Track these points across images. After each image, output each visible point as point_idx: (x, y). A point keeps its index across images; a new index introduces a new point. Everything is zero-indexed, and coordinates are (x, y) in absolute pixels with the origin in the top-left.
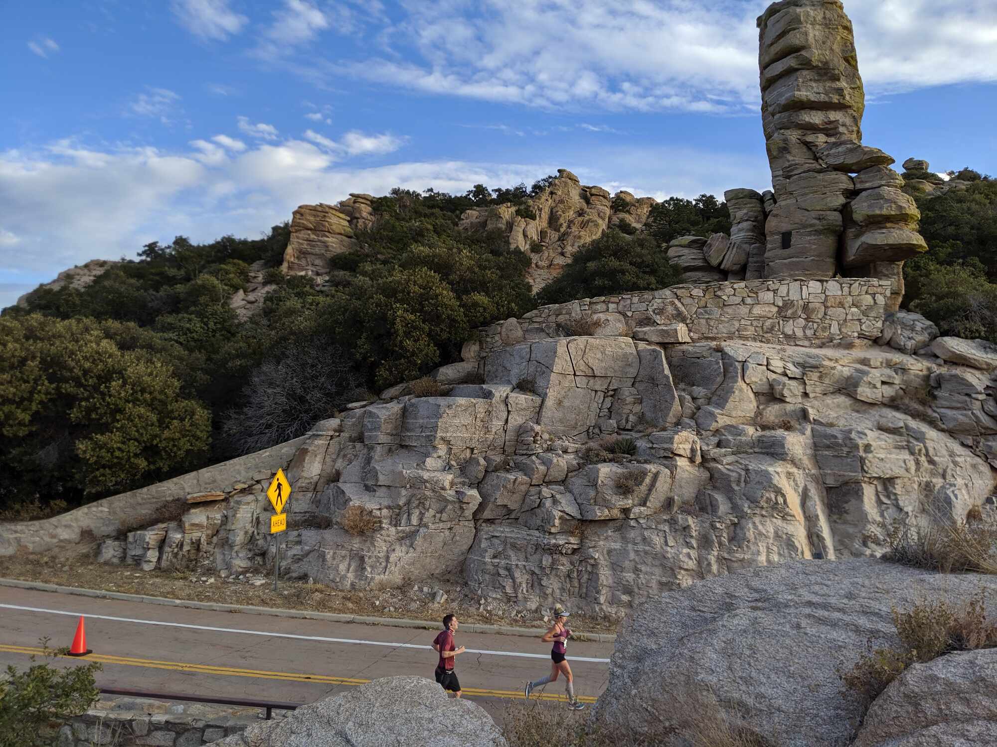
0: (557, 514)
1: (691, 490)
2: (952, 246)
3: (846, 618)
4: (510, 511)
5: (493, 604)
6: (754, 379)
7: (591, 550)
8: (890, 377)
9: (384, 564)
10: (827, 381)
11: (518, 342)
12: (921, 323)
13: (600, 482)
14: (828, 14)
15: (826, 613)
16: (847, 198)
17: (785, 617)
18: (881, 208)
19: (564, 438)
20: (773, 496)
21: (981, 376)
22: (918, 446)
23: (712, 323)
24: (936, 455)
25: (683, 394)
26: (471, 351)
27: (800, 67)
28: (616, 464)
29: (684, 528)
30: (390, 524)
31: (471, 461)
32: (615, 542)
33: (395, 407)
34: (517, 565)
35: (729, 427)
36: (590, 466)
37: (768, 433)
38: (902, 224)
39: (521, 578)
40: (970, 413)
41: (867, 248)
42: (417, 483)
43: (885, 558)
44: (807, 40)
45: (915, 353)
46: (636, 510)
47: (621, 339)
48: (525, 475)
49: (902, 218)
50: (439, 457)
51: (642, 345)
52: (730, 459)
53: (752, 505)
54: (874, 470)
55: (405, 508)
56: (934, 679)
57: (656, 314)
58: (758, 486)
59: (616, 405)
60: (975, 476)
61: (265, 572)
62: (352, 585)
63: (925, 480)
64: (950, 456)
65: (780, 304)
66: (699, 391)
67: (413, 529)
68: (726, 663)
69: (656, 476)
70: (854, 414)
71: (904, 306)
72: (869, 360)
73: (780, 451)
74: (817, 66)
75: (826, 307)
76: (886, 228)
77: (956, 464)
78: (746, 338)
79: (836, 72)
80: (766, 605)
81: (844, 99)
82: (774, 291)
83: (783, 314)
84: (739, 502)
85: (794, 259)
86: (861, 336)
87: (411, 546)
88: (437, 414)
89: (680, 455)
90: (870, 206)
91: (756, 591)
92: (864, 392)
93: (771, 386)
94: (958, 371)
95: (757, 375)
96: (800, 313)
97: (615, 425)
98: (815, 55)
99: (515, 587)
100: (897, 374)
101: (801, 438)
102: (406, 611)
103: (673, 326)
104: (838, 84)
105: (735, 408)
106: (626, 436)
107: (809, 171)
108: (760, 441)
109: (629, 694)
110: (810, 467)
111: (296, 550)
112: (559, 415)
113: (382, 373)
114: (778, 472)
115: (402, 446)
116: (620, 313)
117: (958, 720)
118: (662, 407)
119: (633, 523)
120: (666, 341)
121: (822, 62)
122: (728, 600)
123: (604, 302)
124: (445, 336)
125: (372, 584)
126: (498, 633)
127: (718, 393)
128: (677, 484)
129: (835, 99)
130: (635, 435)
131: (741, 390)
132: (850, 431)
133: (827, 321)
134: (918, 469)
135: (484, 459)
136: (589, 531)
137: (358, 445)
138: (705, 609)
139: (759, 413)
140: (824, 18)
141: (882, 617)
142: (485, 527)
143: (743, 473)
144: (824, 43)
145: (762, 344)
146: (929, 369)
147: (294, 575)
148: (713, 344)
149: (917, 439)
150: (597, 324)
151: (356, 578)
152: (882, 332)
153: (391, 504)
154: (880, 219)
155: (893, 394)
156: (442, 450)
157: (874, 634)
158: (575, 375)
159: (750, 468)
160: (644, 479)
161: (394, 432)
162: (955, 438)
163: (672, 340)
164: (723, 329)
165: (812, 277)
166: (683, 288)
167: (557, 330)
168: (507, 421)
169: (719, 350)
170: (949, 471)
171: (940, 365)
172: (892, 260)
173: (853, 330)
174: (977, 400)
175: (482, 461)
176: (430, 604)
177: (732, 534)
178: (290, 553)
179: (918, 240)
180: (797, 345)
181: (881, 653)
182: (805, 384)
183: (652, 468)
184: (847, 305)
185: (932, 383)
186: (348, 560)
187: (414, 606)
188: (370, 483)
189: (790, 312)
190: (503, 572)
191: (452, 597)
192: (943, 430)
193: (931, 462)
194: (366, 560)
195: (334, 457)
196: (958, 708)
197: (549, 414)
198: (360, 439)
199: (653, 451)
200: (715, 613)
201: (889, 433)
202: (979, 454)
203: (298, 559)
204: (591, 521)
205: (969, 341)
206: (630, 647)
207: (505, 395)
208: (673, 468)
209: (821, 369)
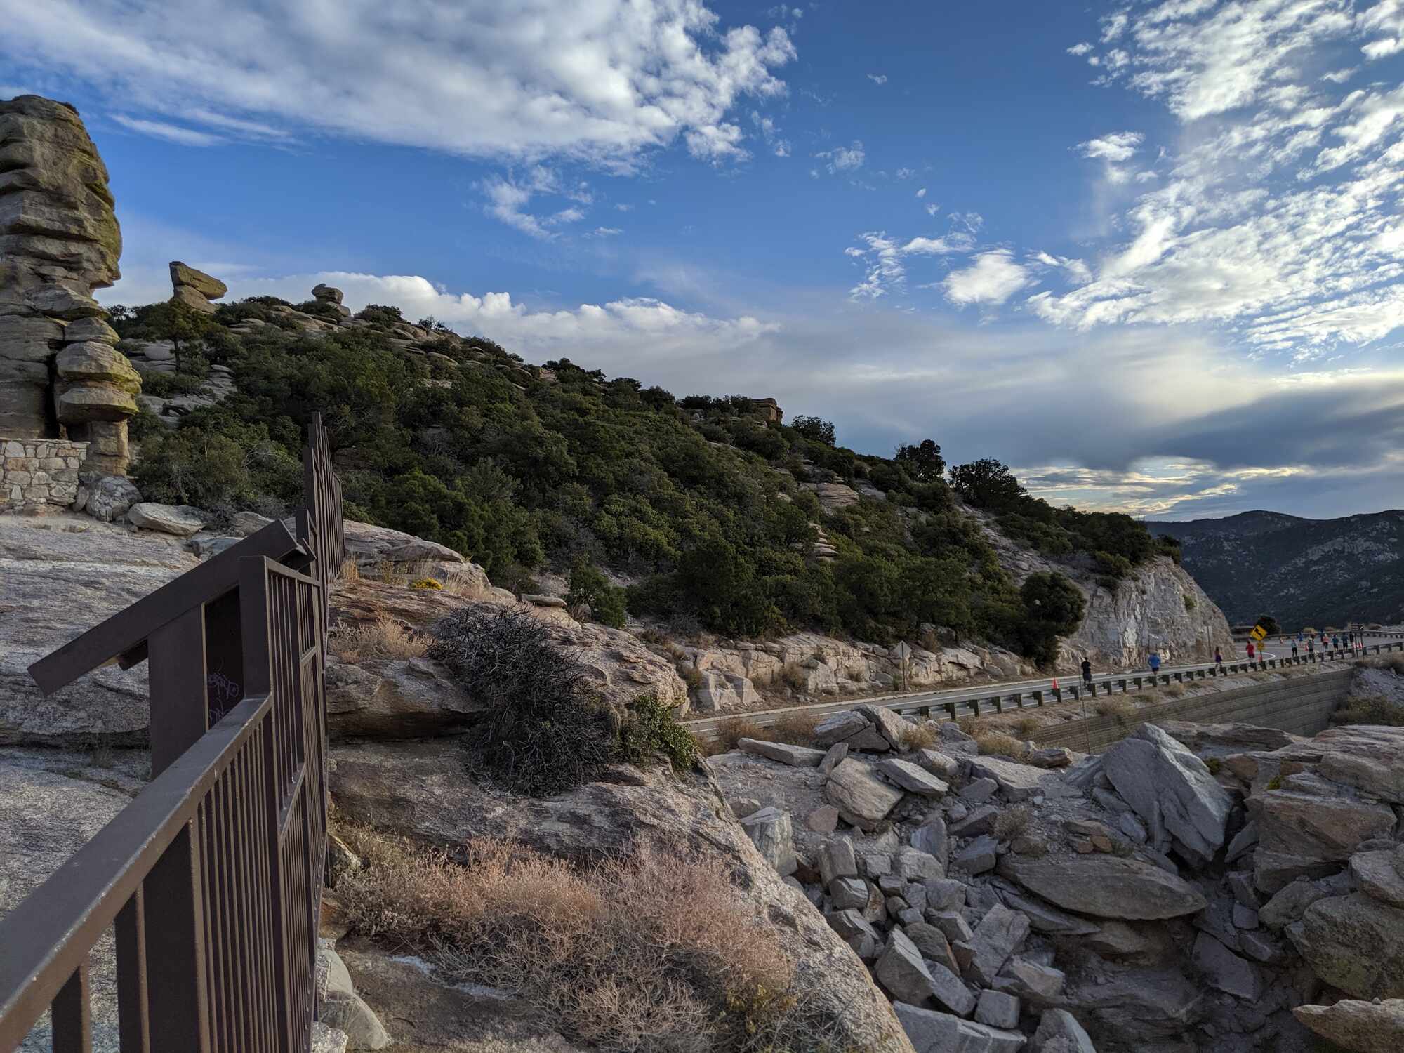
12: (124, 488)
14: (61, 132)
16: (52, 348)
18: (80, 365)
27: (24, 186)
38: (107, 383)
44: (32, 157)
45: (114, 521)
49: (104, 377)
74: (47, 190)
75: (6, 470)
76: (87, 386)
79: (73, 200)
81: (86, 231)
90: (70, 362)
98: (44, 176)
104: (77, 214)
107: (13, 313)
121: (53, 186)
129: (74, 230)
133: (6, 486)
140: (56, 136)
144: (55, 164)
152: (75, 497)
154: (80, 376)
172: (110, 420)
173: (39, 496)
179: (128, 402)
184: (32, 469)
205: (172, 508)
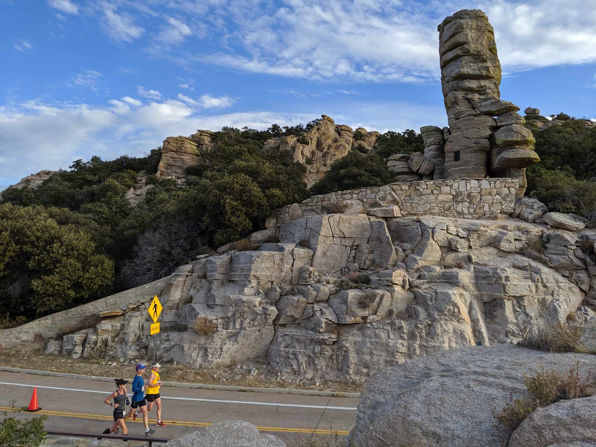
0: (323, 320)
1: (403, 305)
2: (554, 159)
3: (496, 381)
4: (295, 319)
5: (286, 376)
6: (439, 238)
7: (344, 342)
8: (519, 236)
9: (219, 352)
10: (482, 239)
11: (299, 218)
12: (537, 204)
13: (349, 301)
14: (479, 24)
15: (485, 378)
16: (492, 131)
17: (461, 381)
18: (512, 137)
19: (327, 274)
20: (452, 308)
21: (573, 235)
22: (537, 277)
23: (414, 206)
24: (548, 282)
25: (397, 247)
26: (271, 223)
27: (463, 54)
28: (358, 290)
29: (399, 328)
30: (223, 328)
31: (272, 289)
32: (358, 337)
33: (225, 258)
34: (300, 352)
35: (424, 267)
36: (343, 291)
37: (448, 270)
38: (525, 146)
39: (302, 359)
40: (567, 257)
41: (503, 161)
42: (239, 303)
43: (519, 345)
44: (467, 38)
45: (534, 222)
46: (371, 317)
47: (361, 215)
48: (304, 297)
49: (525, 142)
50: (252, 287)
51: (373, 219)
52: (426, 286)
53: (440, 314)
54: (512, 292)
55: (232, 318)
56: (550, 417)
57: (381, 200)
58: (443, 302)
59: (358, 254)
60: (571, 294)
61: (147, 358)
62: (201, 365)
63: (541, 297)
64: (556, 283)
65: (454, 194)
66: (407, 246)
67: (237, 331)
68: (426, 410)
69: (382, 297)
70: (499, 258)
71: (527, 194)
72: (507, 226)
73: (455, 281)
74: (473, 54)
75: (481, 195)
76: (515, 148)
77: (559, 287)
78: (434, 214)
79: (485, 57)
80: (449, 374)
81: (489, 73)
82: (450, 186)
83: (456, 199)
84: (432, 312)
85: (461, 167)
86: (502, 212)
87: (236, 341)
88: (252, 262)
89: (396, 284)
90: (505, 136)
91: (443, 365)
92: (504, 245)
93: (450, 243)
94: (559, 232)
95: (441, 236)
96: (466, 199)
97: (358, 267)
98: (472, 47)
99: (299, 365)
100: (523, 234)
101: (468, 273)
102: (233, 381)
103: (391, 208)
104: (486, 65)
105: (429, 256)
106: (364, 273)
107: (469, 115)
108: (444, 275)
109: (368, 429)
110: (473, 290)
111: (166, 345)
112: (324, 261)
113: (218, 237)
114: (455, 293)
115: (230, 281)
116: (359, 199)
117: (565, 441)
118: (385, 256)
119: (369, 325)
120: (387, 216)
121: (476, 51)
122: (426, 371)
123: (350, 193)
124: (255, 214)
125: (212, 364)
126: (290, 393)
127: (418, 247)
128: (395, 301)
129: (484, 73)
130: (369, 272)
131: (432, 245)
132: (497, 269)
133: (482, 204)
134: (537, 291)
135: (280, 288)
136: (342, 331)
137: (203, 281)
138: (413, 377)
139: (443, 259)
140: (477, 26)
141: (518, 380)
142: (280, 329)
143: (434, 294)
144: (477, 40)
145: (444, 218)
146: (542, 231)
147: (165, 360)
148: (415, 218)
149: (536, 273)
150: (346, 206)
151: (202, 361)
152: (514, 210)
153: (223, 316)
154: (512, 143)
155: (521, 246)
156: (254, 283)
157: (514, 390)
158: (333, 237)
159: (438, 291)
160: (375, 299)
161: (225, 272)
162: (558, 272)
163: (391, 216)
164: (421, 209)
165: (472, 177)
166: (396, 185)
167: (322, 210)
168: (293, 264)
169: (418, 221)
170: (555, 291)
171: (549, 229)
172: (519, 167)
173: (497, 209)
174: (571, 249)
175: (278, 289)
176: (247, 377)
177: (428, 331)
178: (162, 347)
179: (534, 155)
180: (464, 218)
181: (518, 402)
182: (469, 241)
183: (380, 292)
184: (493, 194)
185: (544, 239)
186: (197, 350)
187: (238, 377)
188: (211, 303)
189: (460, 198)
190: (291, 356)
191: (260, 372)
192: (551, 267)
193: (545, 286)
194: (209, 350)
195: (189, 288)
196: (565, 434)
197: (318, 260)
198: (205, 277)
199: (380, 282)
200: (419, 379)
201: (520, 269)
202: (573, 281)
203: (167, 350)
204: (344, 325)
205: (566, 215)
206: (368, 400)
207: (291, 249)
208: (392, 292)
209: (479, 232)
